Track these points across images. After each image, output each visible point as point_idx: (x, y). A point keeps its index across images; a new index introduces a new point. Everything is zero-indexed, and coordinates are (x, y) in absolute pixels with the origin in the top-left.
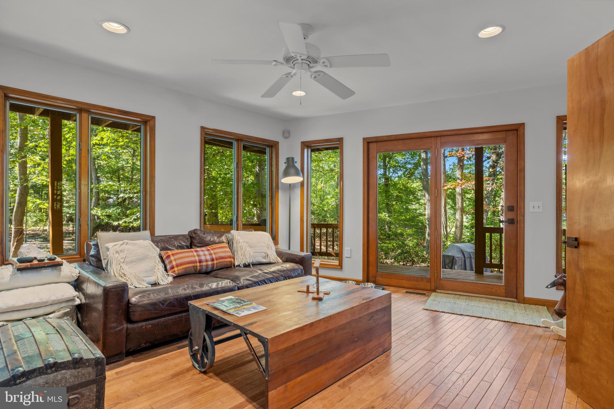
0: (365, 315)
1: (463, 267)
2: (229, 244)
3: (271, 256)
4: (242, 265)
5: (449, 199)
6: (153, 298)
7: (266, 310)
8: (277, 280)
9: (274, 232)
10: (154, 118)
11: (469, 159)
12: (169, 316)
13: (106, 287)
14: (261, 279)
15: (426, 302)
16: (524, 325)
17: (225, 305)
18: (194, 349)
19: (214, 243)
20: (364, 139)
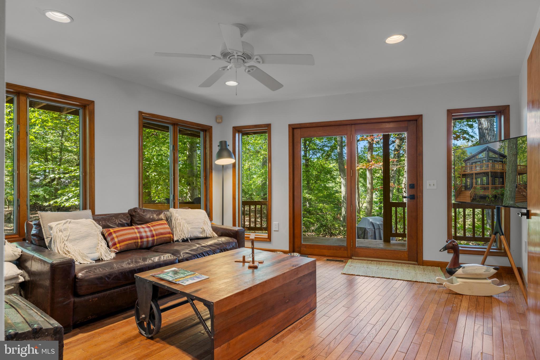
0: (294, 280)
1: (373, 237)
2: (167, 221)
3: (207, 232)
4: (180, 240)
5: (361, 177)
6: (99, 273)
7: (208, 278)
8: (214, 252)
9: (208, 209)
10: (93, 102)
11: (378, 143)
12: (115, 289)
13: (53, 263)
14: (200, 252)
15: (344, 267)
16: (423, 283)
17: (171, 275)
18: (141, 317)
19: (153, 220)
20: (289, 125)
